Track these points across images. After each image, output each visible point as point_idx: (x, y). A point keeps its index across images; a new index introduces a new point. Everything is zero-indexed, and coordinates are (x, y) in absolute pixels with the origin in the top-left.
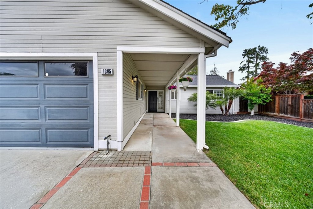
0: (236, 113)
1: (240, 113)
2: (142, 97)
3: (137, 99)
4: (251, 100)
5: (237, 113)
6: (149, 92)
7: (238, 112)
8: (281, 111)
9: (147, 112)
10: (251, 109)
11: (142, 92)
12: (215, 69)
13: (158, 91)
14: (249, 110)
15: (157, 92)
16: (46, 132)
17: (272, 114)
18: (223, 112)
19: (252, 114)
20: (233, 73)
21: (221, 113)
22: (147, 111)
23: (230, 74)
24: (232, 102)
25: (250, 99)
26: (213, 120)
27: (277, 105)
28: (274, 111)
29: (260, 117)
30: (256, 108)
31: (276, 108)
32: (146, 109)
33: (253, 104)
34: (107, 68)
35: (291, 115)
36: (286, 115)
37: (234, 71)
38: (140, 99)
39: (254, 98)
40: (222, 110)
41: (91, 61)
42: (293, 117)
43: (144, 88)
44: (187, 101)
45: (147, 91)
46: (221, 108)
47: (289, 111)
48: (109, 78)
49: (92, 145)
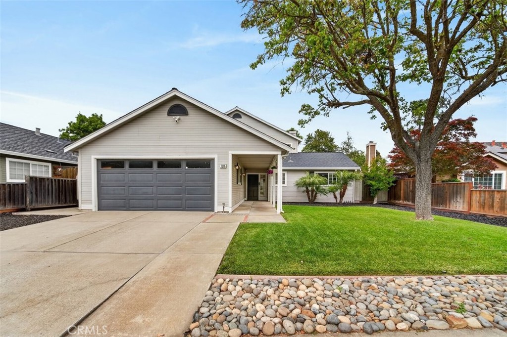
1: (364, 203)
2: (241, 182)
3: (237, 183)
5: (360, 202)
6: (248, 175)
7: (361, 200)
8: (406, 199)
9: (245, 201)
11: (241, 177)
12: (349, 139)
13: (260, 174)
15: (258, 175)
16: (186, 202)
17: (398, 202)
18: (336, 200)
19: (376, 202)
20: (375, 146)
21: (334, 201)
22: (246, 199)
23: (370, 147)
28: (399, 199)
31: (402, 194)
32: (245, 197)
34: (223, 163)
35: (413, 202)
36: (408, 203)
37: (376, 143)
38: (239, 183)
40: (336, 197)
41: (213, 159)
43: (243, 172)
44: (296, 187)
45: (245, 174)
46: (334, 195)
47: (410, 198)
48: (224, 170)
49: (213, 210)
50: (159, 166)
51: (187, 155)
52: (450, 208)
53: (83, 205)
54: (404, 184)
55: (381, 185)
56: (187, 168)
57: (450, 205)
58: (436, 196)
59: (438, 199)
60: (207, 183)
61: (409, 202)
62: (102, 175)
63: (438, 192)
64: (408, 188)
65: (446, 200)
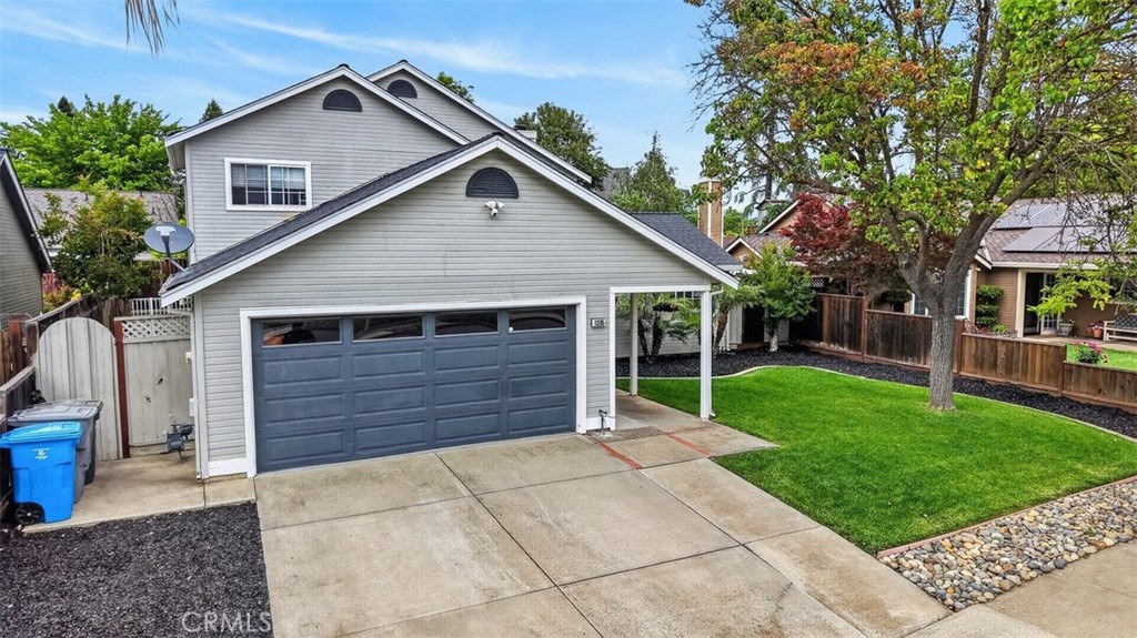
0: (735, 347)
1: (744, 347)
4: (771, 310)
5: (739, 345)
7: (740, 342)
8: (835, 339)
10: (772, 334)
14: (766, 337)
16: (508, 417)
17: (817, 345)
19: (774, 348)
24: (726, 318)
25: (769, 306)
26: (689, 375)
27: (826, 322)
28: (819, 339)
29: (789, 355)
30: (783, 330)
31: (825, 330)
33: (774, 323)
34: (599, 316)
35: (849, 348)
36: (840, 349)
39: (776, 304)
41: (574, 307)
42: (852, 352)
47: (846, 337)
48: (600, 331)
49: (572, 428)
50: (439, 330)
51: (515, 298)
52: (925, 364)
53: (211, 464)
54: (830, 306)
55: (790, 308)
56: (511, 329)
57: (925, 357)
58: (900, 340)
59: (903, 346)
60: (559, 365)
61: (842, 346)
62: (268, 364)
63: (903, 331)
64: (838, 316)
65: (919, 348)
